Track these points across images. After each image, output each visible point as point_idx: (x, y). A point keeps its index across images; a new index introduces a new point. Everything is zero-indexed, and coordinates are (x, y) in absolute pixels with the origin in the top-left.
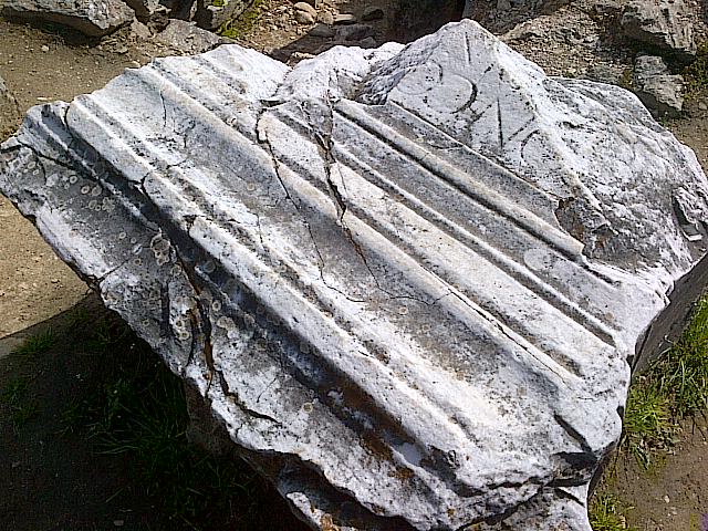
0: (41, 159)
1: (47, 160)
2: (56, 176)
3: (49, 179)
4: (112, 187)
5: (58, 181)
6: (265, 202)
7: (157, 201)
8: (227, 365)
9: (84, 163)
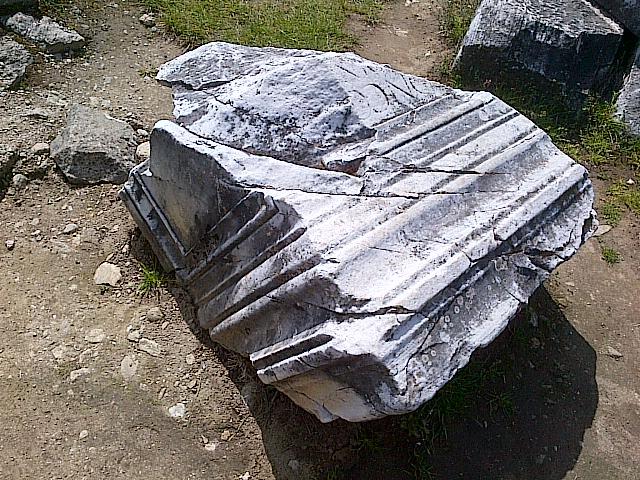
0: (423, 348)
1: (427, 342)
2: (442, 334)
3: (443, 340)
4: (464, 287)
5: (447, 332)
6: (464, 207)
7: (484, 254)
8: (553, 245)
9: (442, 305)
